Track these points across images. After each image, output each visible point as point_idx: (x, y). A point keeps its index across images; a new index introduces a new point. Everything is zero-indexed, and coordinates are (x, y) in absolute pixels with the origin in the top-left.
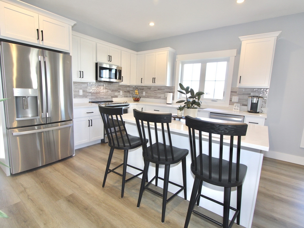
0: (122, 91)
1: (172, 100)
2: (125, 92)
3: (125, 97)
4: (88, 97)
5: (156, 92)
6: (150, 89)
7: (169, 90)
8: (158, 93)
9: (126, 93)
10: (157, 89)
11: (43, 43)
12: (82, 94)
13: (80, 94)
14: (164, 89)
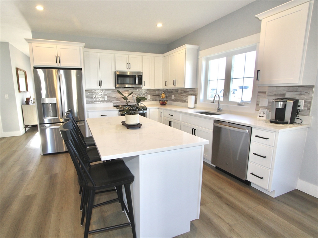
0: (149, 95)
1: (195, 103)
2: (153, 96)
3: (153, 101)
4: (112, 102)
5: (182, 95)
6: (177, 91)
7: (192, 93)
8: (184, 96)
9: (155, 97)
10: (183, 92)
11: (60, 65)
12: (107, 99)
13: (105, 100)
14: (188, 92)
